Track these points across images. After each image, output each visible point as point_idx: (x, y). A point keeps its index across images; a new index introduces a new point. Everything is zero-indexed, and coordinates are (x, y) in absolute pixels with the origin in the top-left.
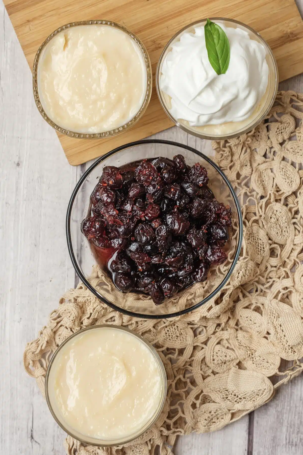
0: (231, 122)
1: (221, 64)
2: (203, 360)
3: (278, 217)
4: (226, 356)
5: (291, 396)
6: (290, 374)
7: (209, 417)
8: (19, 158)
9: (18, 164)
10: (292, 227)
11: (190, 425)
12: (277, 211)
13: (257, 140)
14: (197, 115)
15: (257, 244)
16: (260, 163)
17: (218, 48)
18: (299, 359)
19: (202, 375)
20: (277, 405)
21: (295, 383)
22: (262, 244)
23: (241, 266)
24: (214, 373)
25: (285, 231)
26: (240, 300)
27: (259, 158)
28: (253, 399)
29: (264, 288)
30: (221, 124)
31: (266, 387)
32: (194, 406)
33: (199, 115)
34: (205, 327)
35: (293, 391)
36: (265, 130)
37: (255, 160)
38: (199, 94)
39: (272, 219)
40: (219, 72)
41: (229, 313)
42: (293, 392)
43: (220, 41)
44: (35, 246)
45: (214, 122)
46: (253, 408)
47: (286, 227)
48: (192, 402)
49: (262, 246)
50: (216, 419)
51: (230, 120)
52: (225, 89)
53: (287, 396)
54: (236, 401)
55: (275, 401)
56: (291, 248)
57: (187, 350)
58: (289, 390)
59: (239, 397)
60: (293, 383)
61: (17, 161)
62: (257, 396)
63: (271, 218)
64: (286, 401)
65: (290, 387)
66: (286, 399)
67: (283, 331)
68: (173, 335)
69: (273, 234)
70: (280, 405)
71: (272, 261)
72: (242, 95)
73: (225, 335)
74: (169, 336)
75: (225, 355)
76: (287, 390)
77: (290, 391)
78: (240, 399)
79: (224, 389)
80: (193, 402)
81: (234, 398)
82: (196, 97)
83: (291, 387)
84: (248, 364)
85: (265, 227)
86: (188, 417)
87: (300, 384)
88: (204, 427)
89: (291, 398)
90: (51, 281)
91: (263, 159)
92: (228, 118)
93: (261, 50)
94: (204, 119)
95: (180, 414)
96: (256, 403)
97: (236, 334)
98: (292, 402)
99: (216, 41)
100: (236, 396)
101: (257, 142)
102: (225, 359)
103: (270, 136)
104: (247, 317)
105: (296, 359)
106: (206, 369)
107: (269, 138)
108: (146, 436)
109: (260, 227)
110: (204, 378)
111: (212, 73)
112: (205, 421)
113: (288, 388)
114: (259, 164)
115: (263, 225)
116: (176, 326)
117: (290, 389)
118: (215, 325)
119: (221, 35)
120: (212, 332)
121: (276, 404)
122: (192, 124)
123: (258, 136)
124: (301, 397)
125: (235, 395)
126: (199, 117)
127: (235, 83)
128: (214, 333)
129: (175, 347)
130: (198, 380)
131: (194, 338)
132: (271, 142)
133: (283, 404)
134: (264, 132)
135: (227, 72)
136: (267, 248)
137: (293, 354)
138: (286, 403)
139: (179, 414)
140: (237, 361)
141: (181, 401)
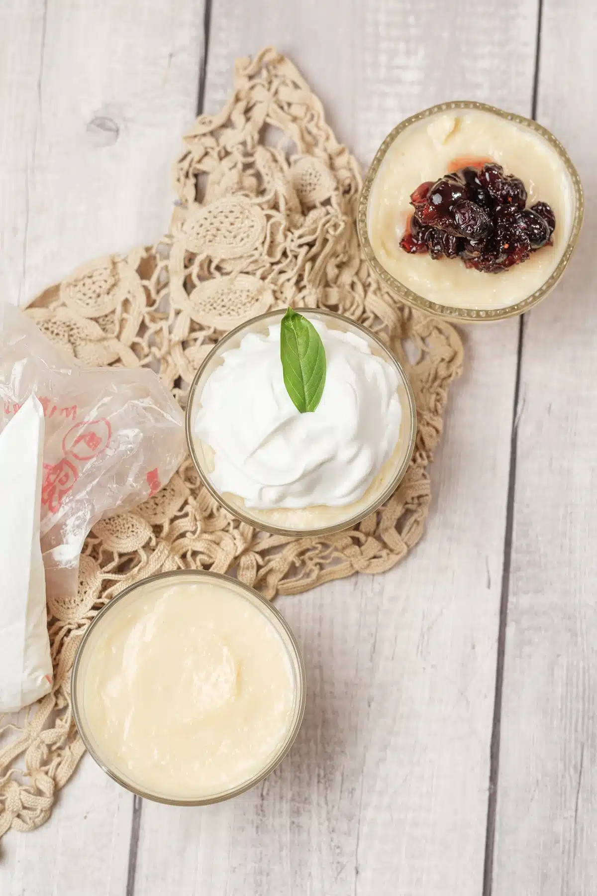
0: (324, 507)
1: (306, 394)
14: (258, 487)
17: (303, 362)
30: (304, 509)
33: (261, 486)
38: (262, 445)
40: (302, 408)
43: (309, 350)
45: (290, 502)
51: (321, 502)
52: (311, 439)
72: (344, 455)
82: (256, 450)
90: (85, 817)
92: (316, 498)
93: (387, 377)
94: (271, 495)
99: (301, 349)
111: (290, 407)
119: (311, 340)
122: (248, 504)
126: (261, 490)
127: (331, 430)
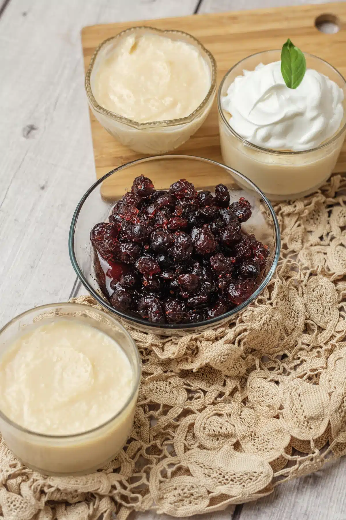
1: (292, 78)
2: (192, 425)
3: (322, 292)
4: (221, 428)
5: (294, 506)
6: (298, 460)
7: (179, 495)
8: (47, 182)
9: (43, 188)
10: (337, 312)
11: (152, 496)
12: (322, 286)
13: (315, 224)
14: (254, 128)
15: (291, 310)
16: (313, 243)
17: (293, 64)
18: (314, 438)
19: (185, 446)
20: (273, 514)
21: (302, 491)
22: (296, 311)
23: (266, 311)
24: (201, 447)
25: (327, 313)
26: (256, 369)
27: (314, 238)
28: (243, 484)
29: (288, 368)
31: (264, 471)
32: (164, 474)
33: (257, 127)
34: (205, 392)
35: (297, 500)
36: (326, 215)
37: (308, 241)
38: (262, 100)
39: (315, 292)
40: (290, 85)
41: (238, 383)
42: (298, 502)
43: (297, 61)
44: (32, 267)
46: (241, 496)
47: (329, 309)
48: (162, 468)
49: (296, 314)
50: (188, 501)
52: (291, 100)
53: (288, 504)
54: (220, 482)
55: (271, 507)
56: (331, 335)
57: (174, 409)
58: (292, 498)
59: (226, 477)
60: (300, 491)
61: (43, 183)
62: (249, 480)
63: (313, 291)
64: (286, 511)
65: (294, 494)
66: (287, 509)
67: (301, 401)
68: (162, 388)
69: (313, 307)
70: (276, 515)
71: (304, 338)
72: (309, 114)
73: (227, 408)
74: (157, 388)
75: (221, 425)
76: (290, 498)
77: (293, 500)
78: (227, 480)
79: (208, 466)
80: (164, 468)
81: (219, 478)
82: (258, 102)
83: (296, 495)
84: (247, 445)
85: (305, 295)
86: (153, 485)
87: (308, 494)
88: (170, 505)
89: (293, 508)
91: (319, 240)
95: (144, 480)
96: (246, 490)
97: (240, 411)
98: (293, 514)
99: (293, 59)
100: (222, 476)
101: (314, 225)
102: (219, 430)
103: (331, 222)
104: (259, 388)
105: (311, 439)
106: (191, 443)
107: (328, 223)
108: (91, 483)
109: (298, 294)
110: (186, 449)
112: (173, 497)
113: (292, 496)
114: (311, 245)
115: (303, 293)
116: (168, 382)
117: (294, 497)
118: (217, 393)
120: (211, 401)
121: (272, 511)
123: (317, 219)
124: (306, 511)
125: (220, 474)
126: (256, 130)
127: (304, 98)
128: (214, 404)
129: (159, 402)
130: (179, 449)
131: (187, 400)
132: (331, 227)
133: (280, 514)
134: (324, 216)
135: (298, 88)
136: (302, 319)
137: (308, 430)
138: (285, 514)
139: (142, 480)
140: (234, 441)
141: (149, 466)
